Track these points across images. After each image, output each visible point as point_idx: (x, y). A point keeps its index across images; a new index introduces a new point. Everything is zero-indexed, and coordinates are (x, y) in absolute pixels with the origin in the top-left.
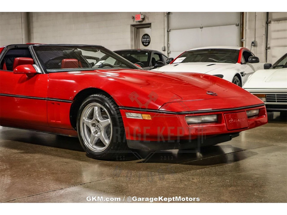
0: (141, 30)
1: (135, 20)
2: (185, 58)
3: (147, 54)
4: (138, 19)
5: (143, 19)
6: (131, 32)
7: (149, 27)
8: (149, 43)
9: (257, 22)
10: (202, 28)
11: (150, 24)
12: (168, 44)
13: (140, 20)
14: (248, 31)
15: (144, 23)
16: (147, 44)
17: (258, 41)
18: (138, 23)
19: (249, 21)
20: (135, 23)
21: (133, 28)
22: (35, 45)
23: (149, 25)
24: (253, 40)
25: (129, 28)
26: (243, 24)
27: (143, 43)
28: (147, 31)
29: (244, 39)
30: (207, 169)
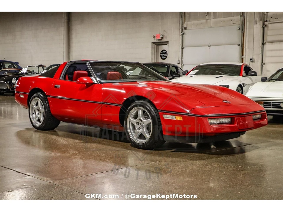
0: (160, 46)
1: (156, 39)
2: (198, 71)
3: (166, 66)
4: (158, 38)
5: (162, 38)
6: (152, 48)
7: (166, 44)
8: (166, 57)
9: (255, 43)
10: (210, 46)
11: (168, 42)
12: (182, 58)
13: (160, 39)
14: (247, 50)
15: (162, 41)
16: (164, 58)
17: (255, 58)
18: (158, 41)
19: (248, 42)
20: (155, 41)
21: (154, 45)
22: (91, 62)
23: (166, 43)
24: (251, 57)
25: (150, 45)
26: (243, 44)
27: (161, 57)
28: (164, 47)
29: (244, 56)
30: (223, 158)
